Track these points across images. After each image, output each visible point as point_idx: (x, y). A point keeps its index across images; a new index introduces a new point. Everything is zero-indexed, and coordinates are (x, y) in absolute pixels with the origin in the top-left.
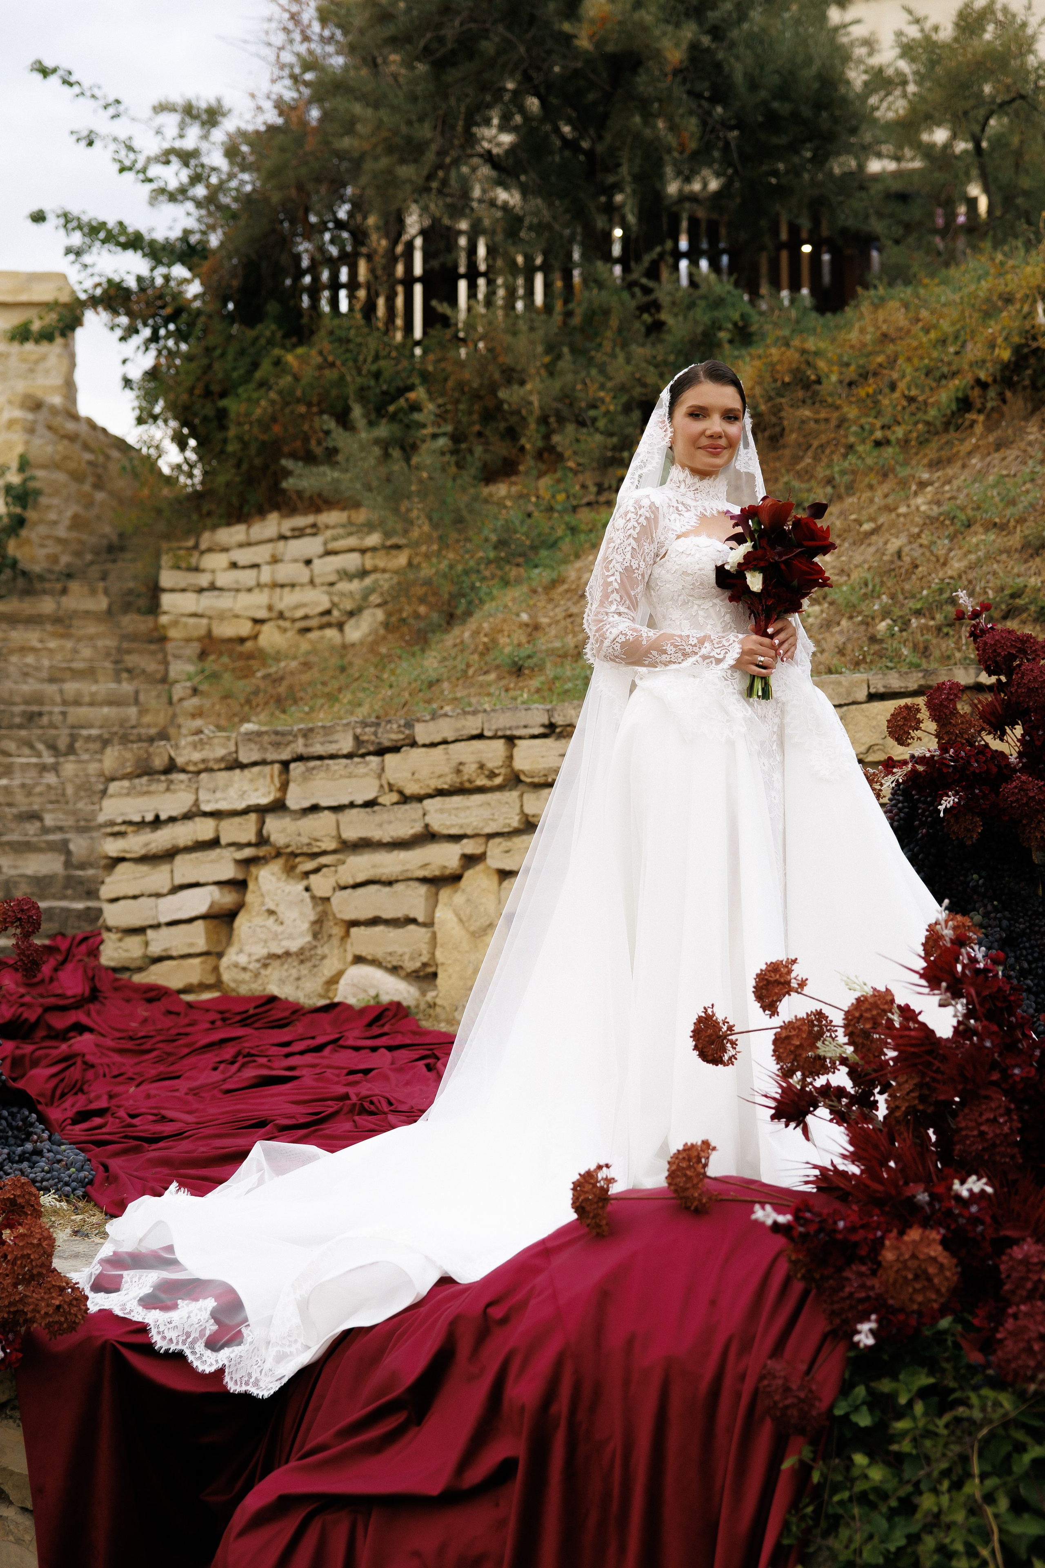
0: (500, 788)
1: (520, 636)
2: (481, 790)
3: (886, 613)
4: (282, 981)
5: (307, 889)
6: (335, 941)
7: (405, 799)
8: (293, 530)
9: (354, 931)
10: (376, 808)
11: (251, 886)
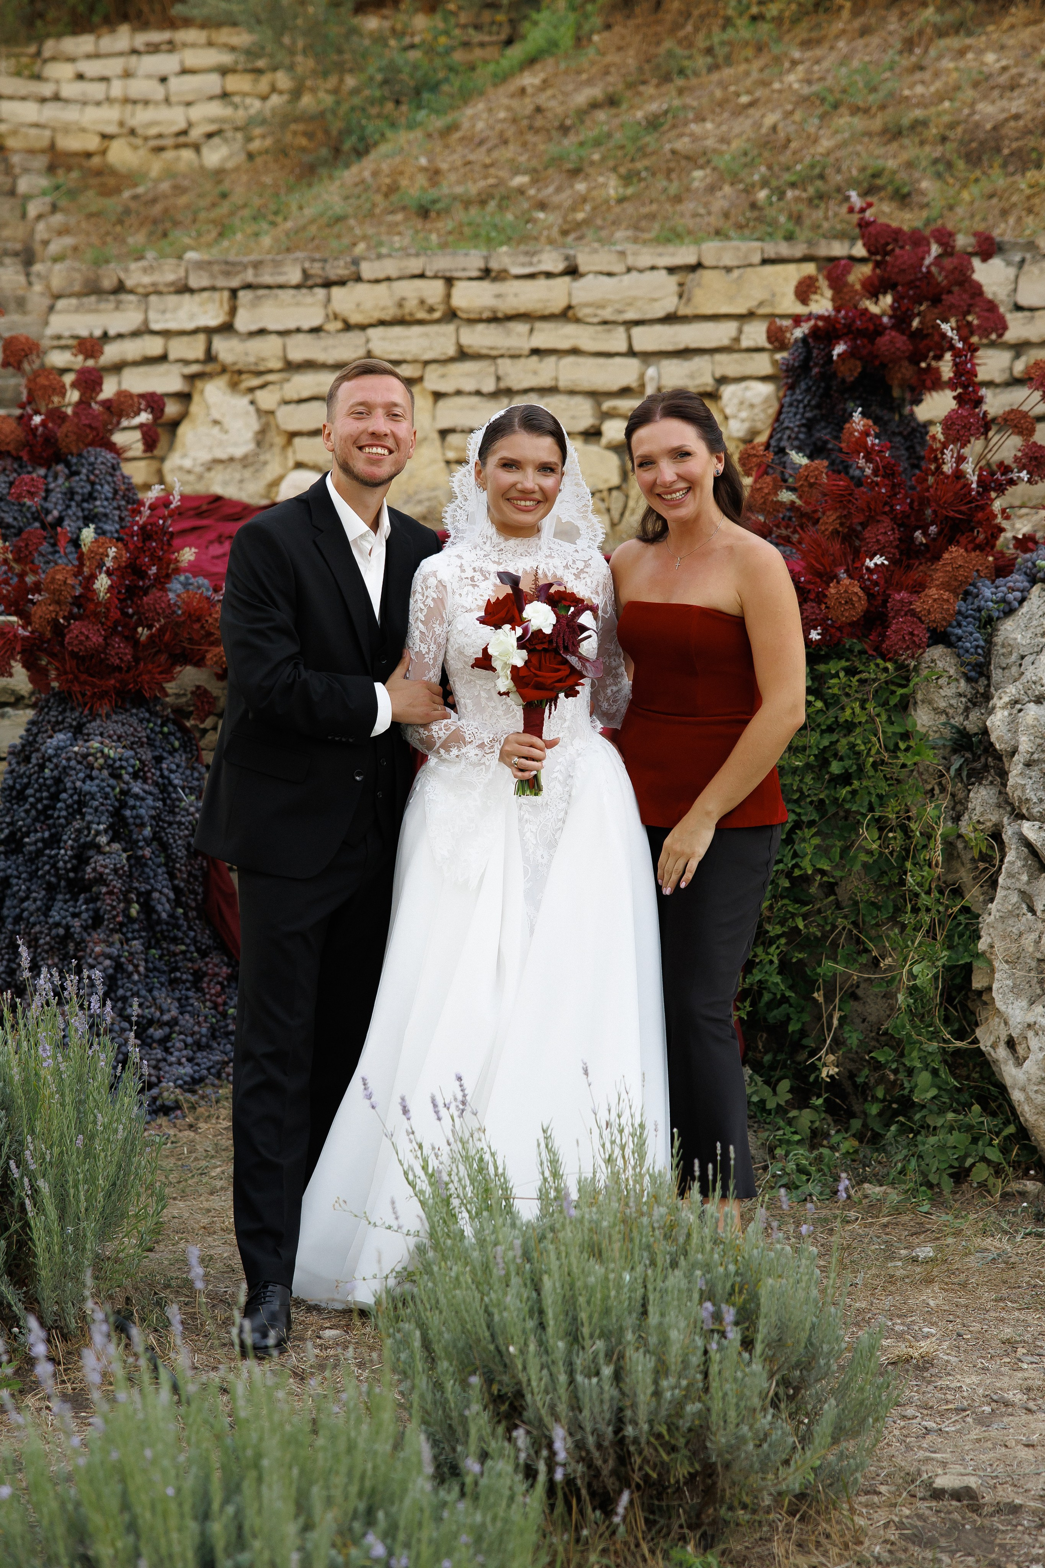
0: (437, 321)
1: (422, 180)
2: (421, 322)
3: (765, 183)
4: (225, 483)
5: (252, 402)
6: (277, 450)
7: (348, 327)
8: (148, 45)
9: (297, 441)
10: (322, 334)
11: (196, 398)
